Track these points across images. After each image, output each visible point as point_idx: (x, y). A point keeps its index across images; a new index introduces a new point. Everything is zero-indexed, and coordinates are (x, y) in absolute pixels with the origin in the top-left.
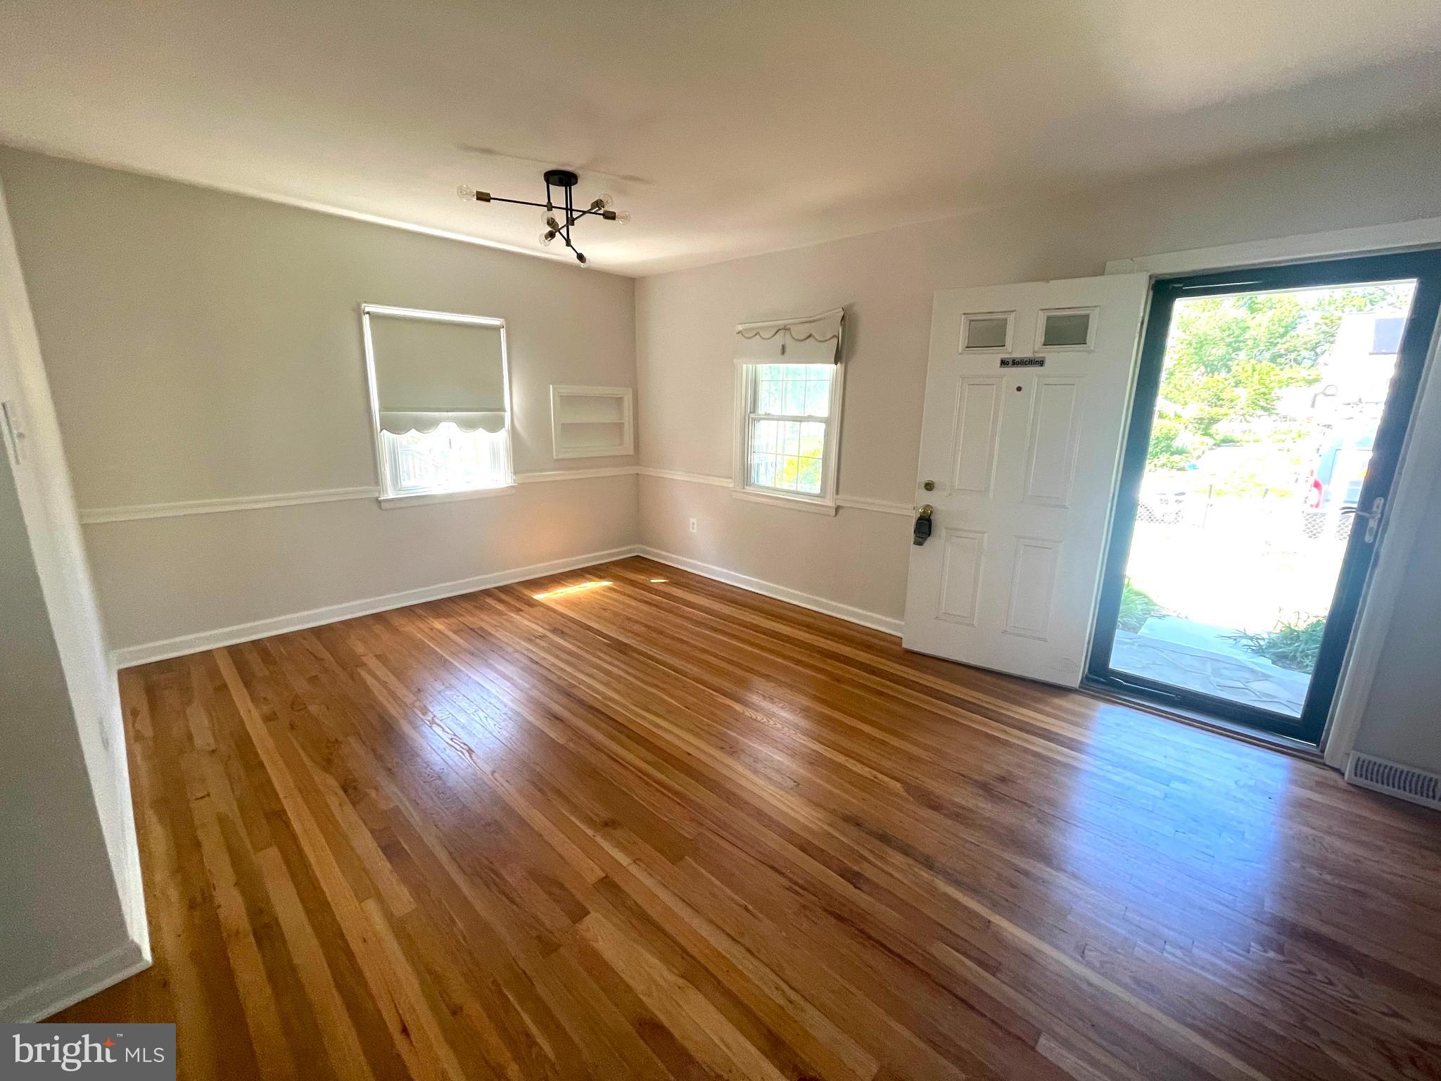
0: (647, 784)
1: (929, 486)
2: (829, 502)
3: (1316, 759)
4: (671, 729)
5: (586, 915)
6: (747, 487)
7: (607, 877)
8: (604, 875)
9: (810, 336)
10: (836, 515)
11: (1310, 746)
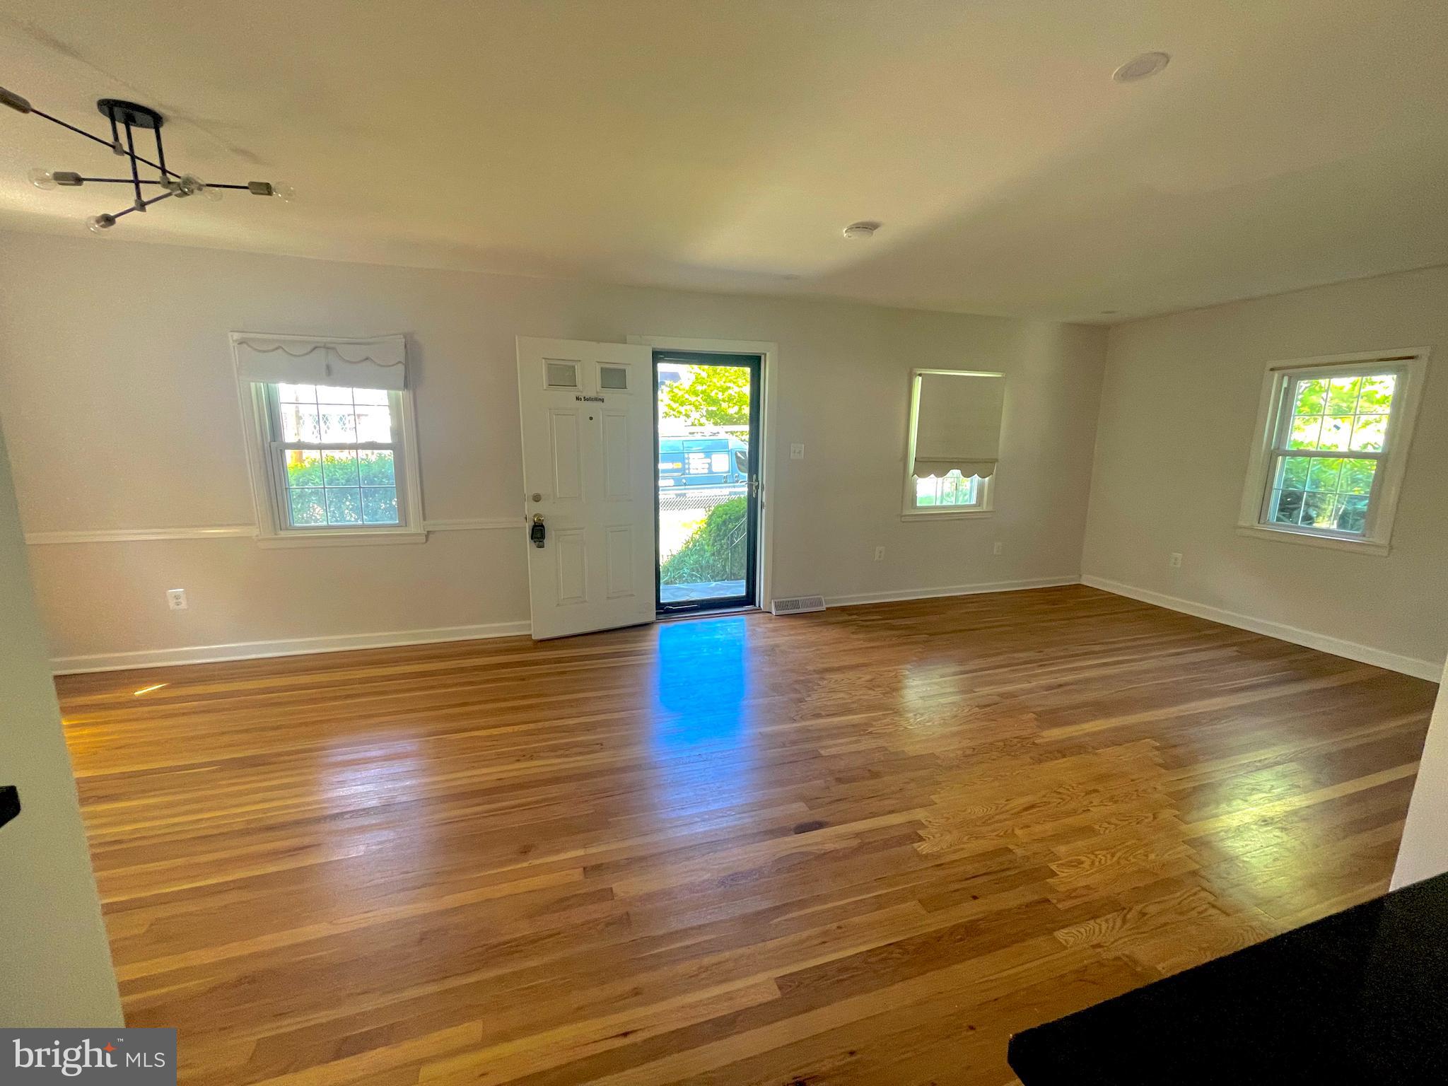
0: (506, 813)
1: (537, 498)
2: (415, 527)
3: (759, 611)
4: (457, 776)
5: (612, 891)
6: (280, 532)
7: (584, 869)
8: (582, 869)
9: (367, 359)
10: (427, 540)
11: (750, 607)
